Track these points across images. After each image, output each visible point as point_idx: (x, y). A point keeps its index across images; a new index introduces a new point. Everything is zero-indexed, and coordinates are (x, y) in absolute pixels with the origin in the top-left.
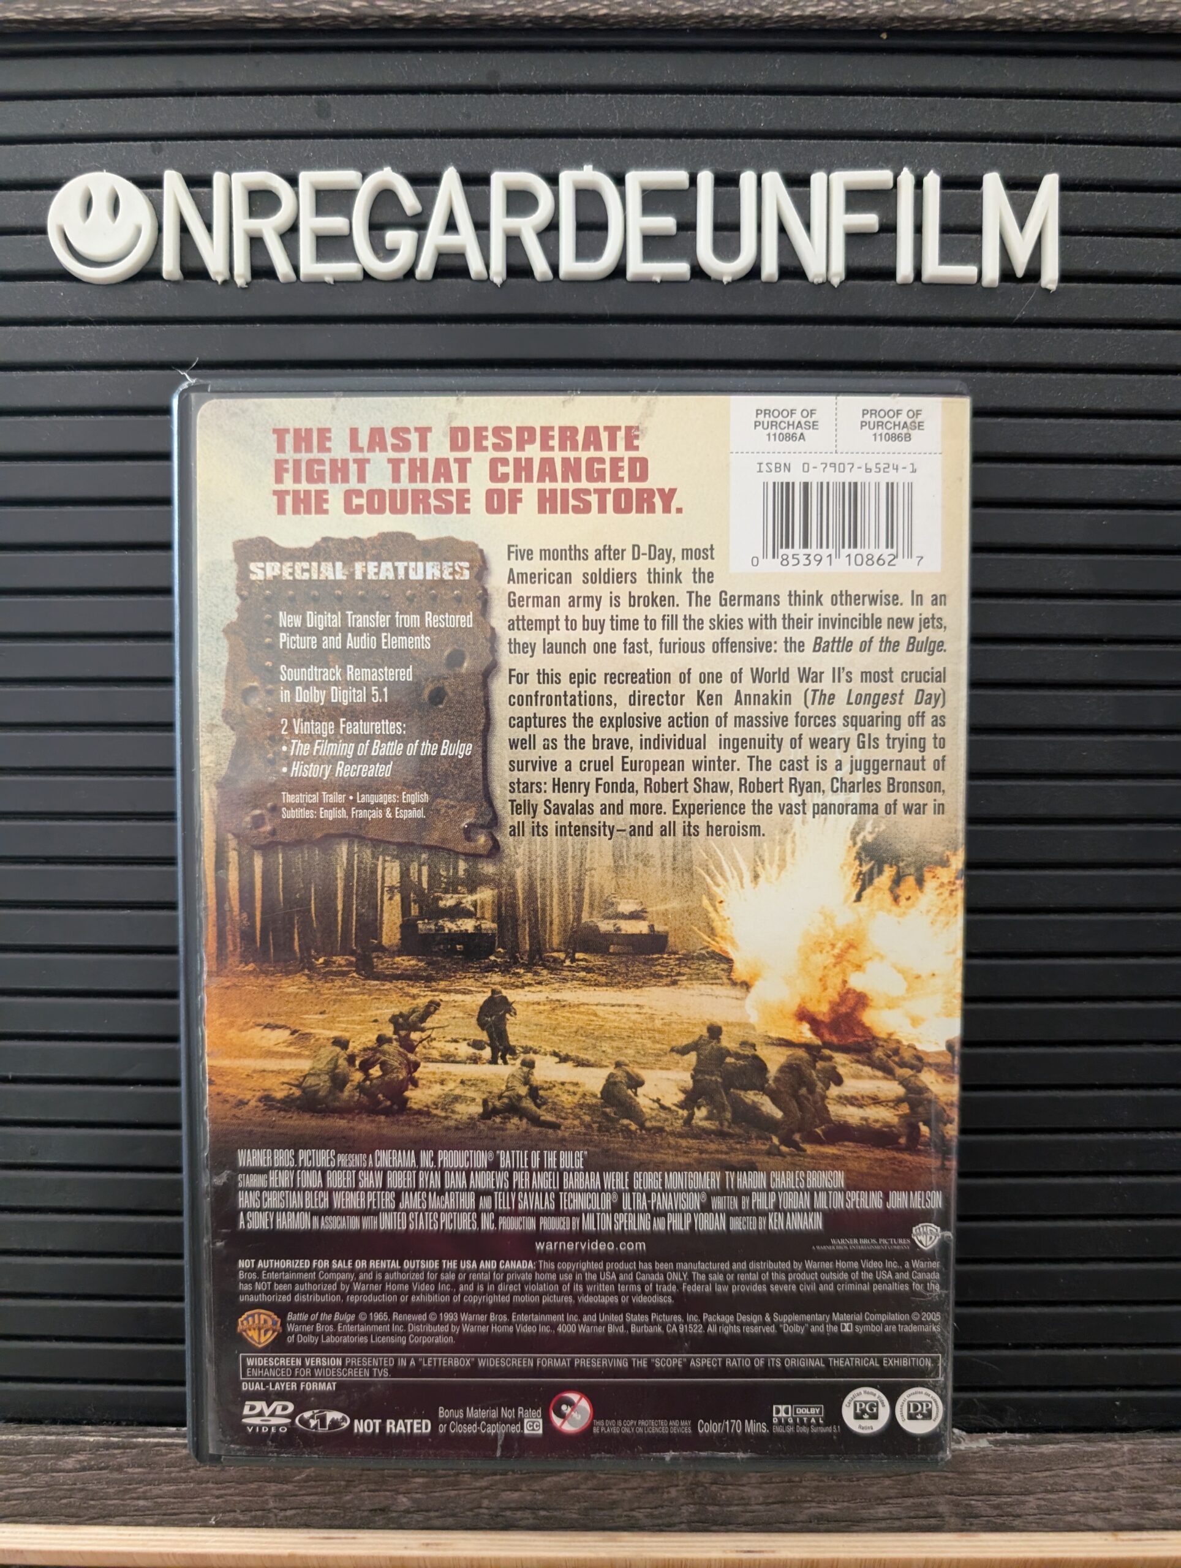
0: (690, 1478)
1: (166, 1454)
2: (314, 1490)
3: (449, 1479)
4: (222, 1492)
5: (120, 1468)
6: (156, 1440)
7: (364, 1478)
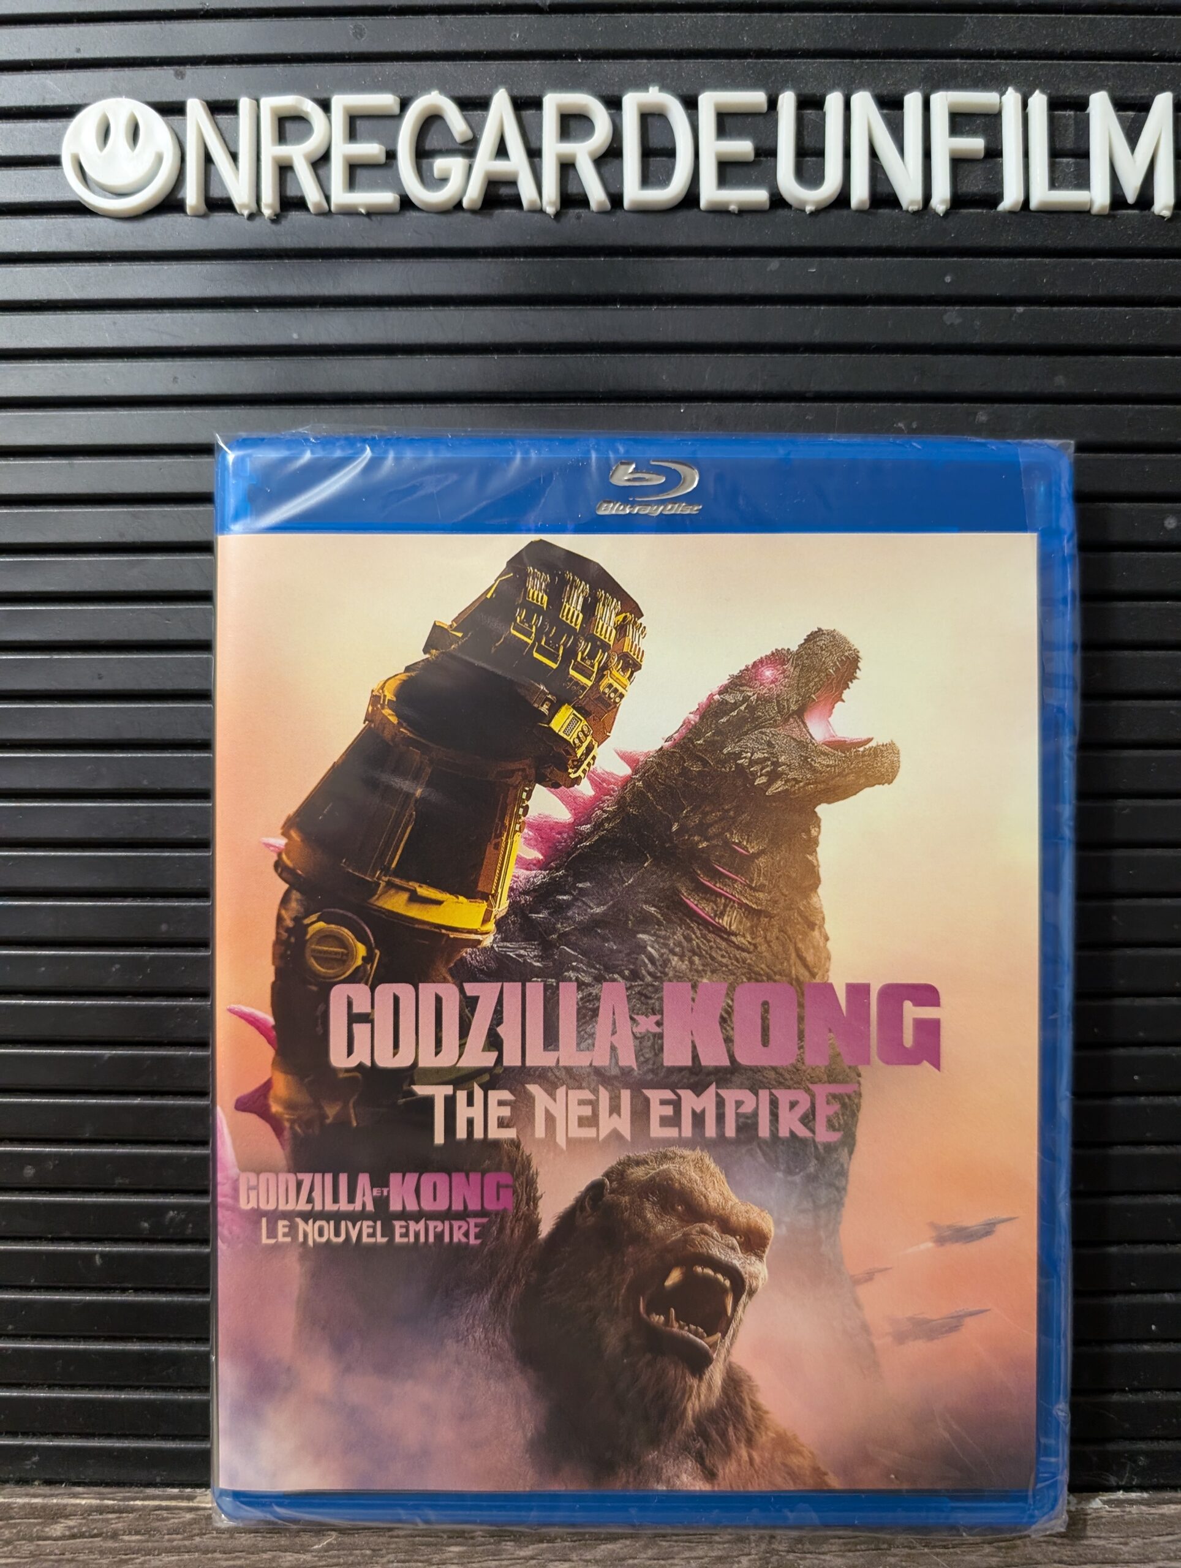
0: (763, 1546)
1: (167, 1519)
2: (335, 1560)
3: (489, 1547)
4: (231, 1563)
5: (114, 1536)
6: (156, 1503)
7: (393, 1546)
